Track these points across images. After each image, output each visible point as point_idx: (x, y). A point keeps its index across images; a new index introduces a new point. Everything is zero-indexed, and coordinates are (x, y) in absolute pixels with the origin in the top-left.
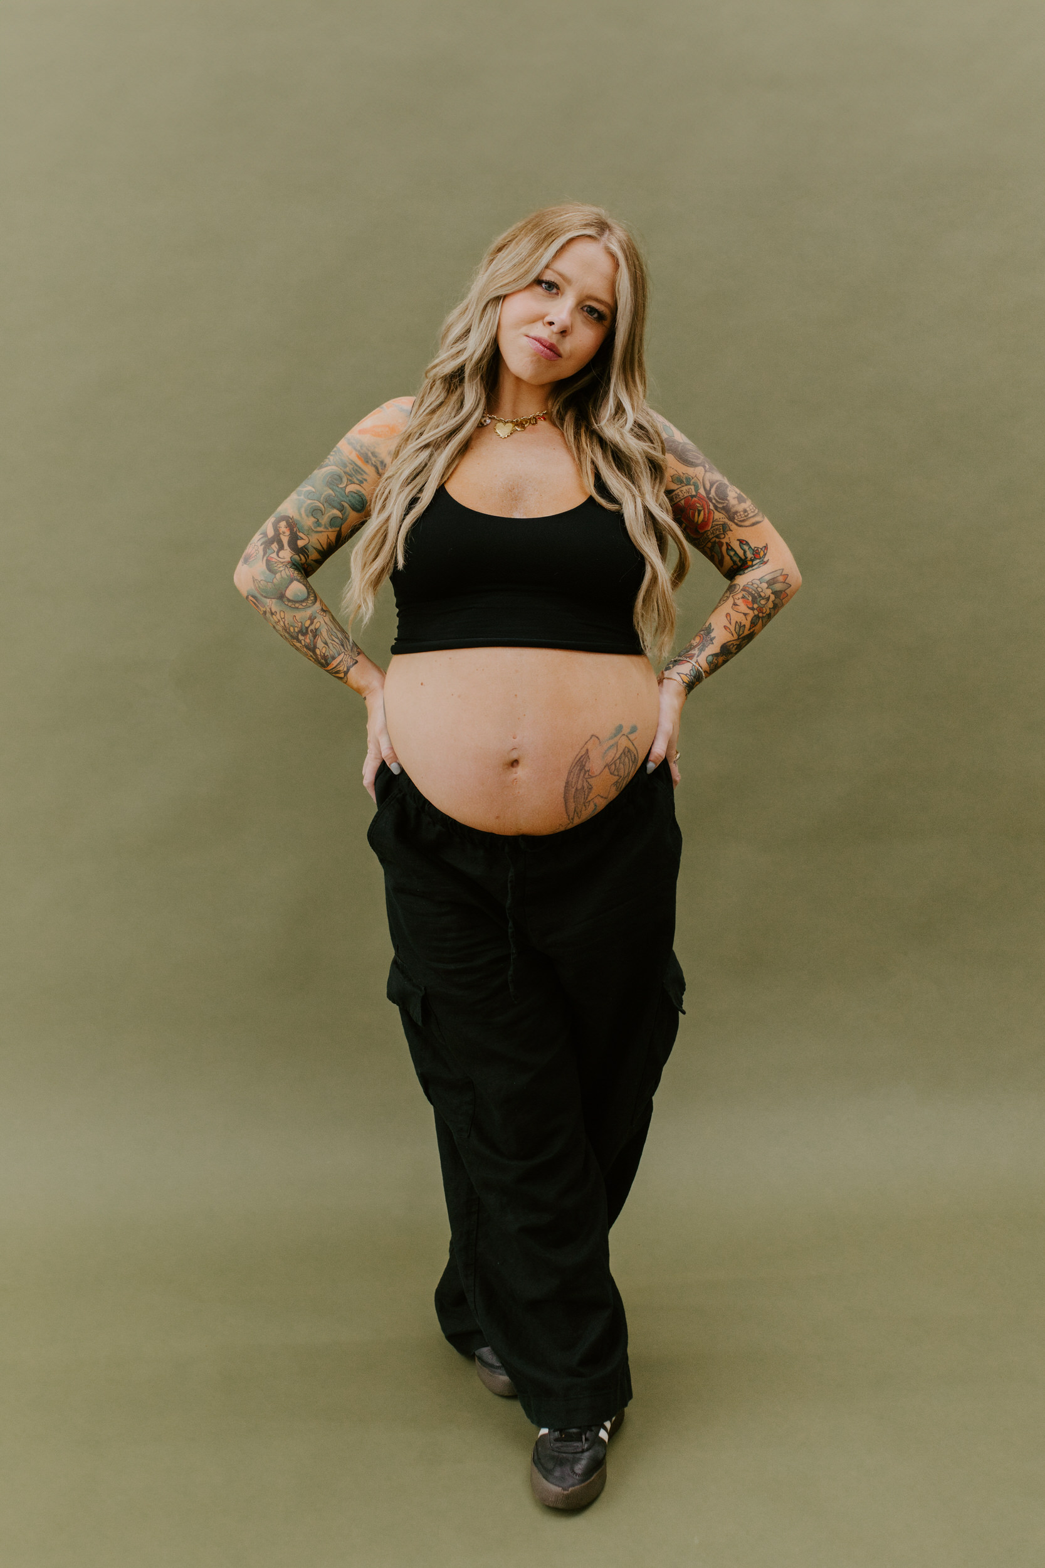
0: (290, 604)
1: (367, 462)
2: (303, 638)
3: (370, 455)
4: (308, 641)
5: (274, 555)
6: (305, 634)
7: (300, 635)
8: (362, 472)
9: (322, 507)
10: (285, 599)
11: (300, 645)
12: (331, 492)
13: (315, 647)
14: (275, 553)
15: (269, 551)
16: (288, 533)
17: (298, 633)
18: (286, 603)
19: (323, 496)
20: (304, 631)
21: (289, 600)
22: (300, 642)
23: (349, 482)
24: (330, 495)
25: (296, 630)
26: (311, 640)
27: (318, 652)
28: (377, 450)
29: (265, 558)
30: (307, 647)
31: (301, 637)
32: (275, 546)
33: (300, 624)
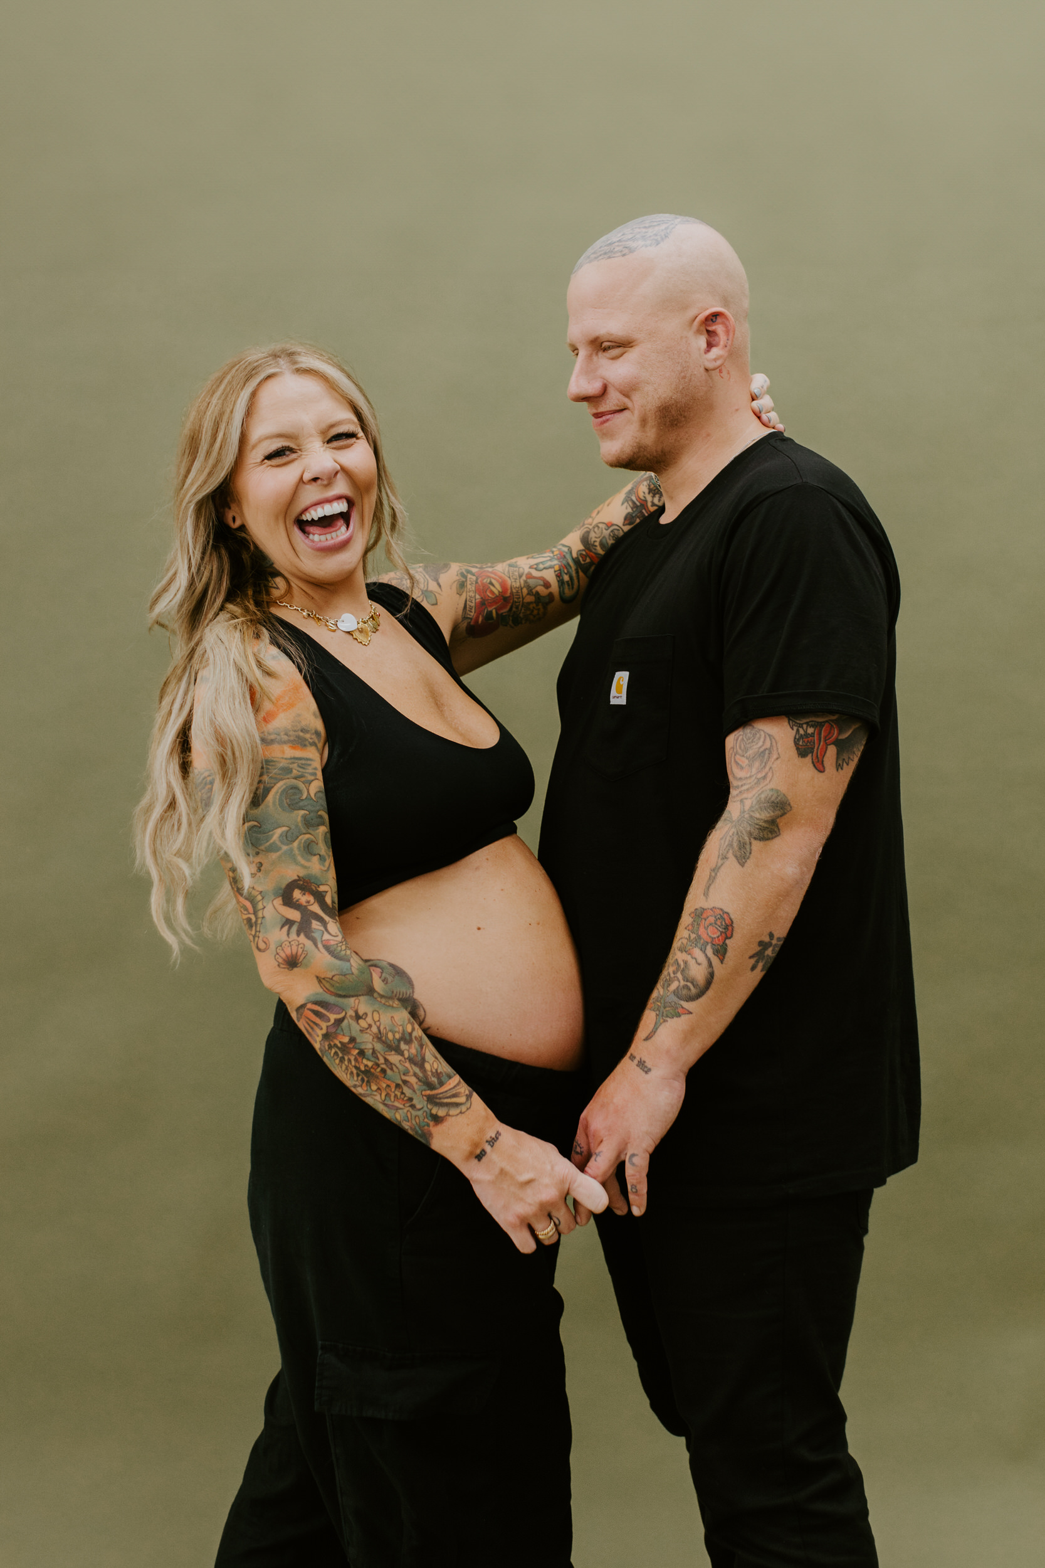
0: (383, 1001)
1: (305, 745)
2: (407, 1047)
3: (301, 734)
4: (413, 1051)
5: (326, 936)
6: (408, 1042)
7: (402, 1043)
8: (309, 762)
9: (312, 837)
10: (375, 995)
11: (400, 1057)
12: (302, 812)
13: (423, 1060)
14: (325, 933)
15: (316, 935)
16: (311, 899)
17: (399, 1041)
18: (379, 999)
19: (300, 824)
20: (408, 1038)
21: (382, 996)
22: (401, 1053)
23: (307, 785)
24: (304, 817)
25: (397, 1036)
26: (417, 1052)
27: (427, 1066)
28: (303, 723)
29: (320, 945)
30: (411, 1060)
31: (403, 1046)
32: (315, 924)
33: (401, 1028)
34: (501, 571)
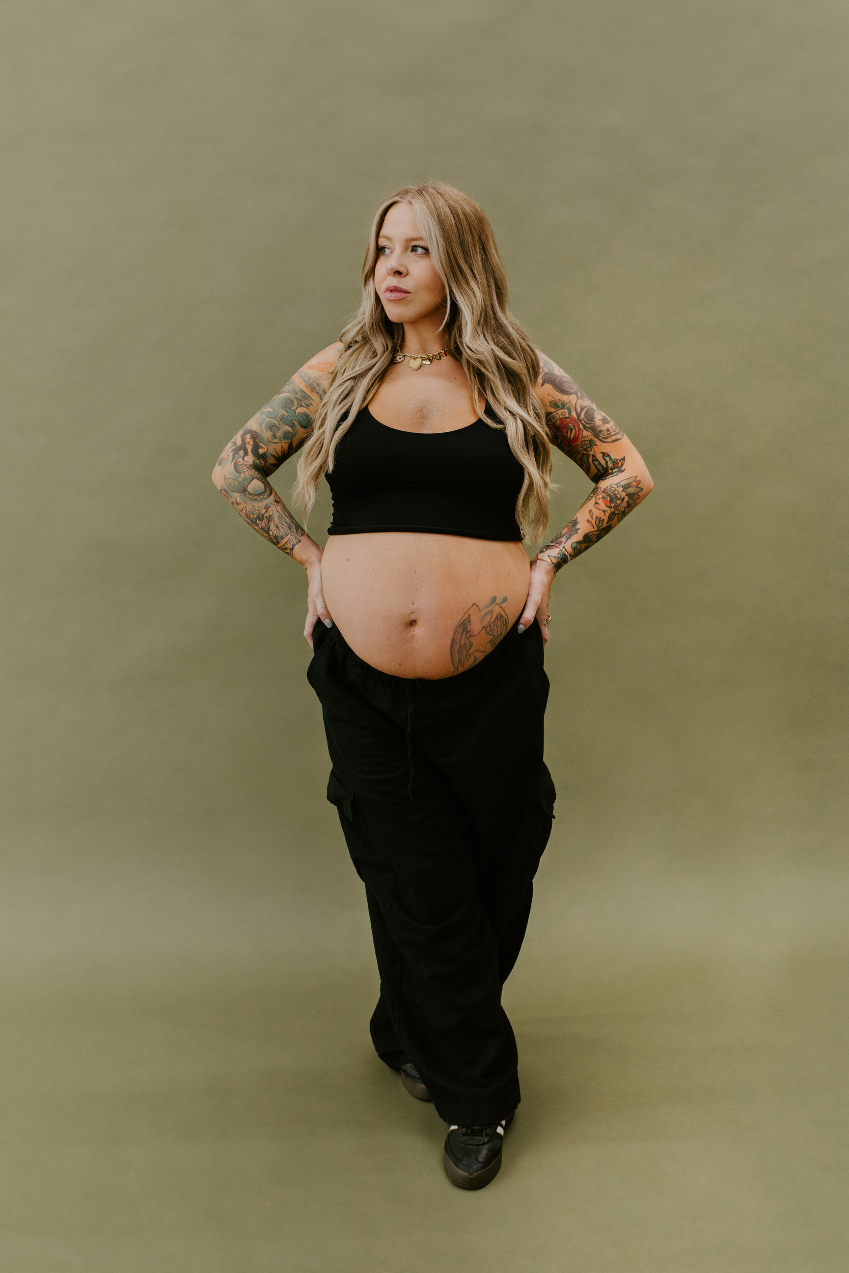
0: (250, 496)
1: (313, 391)
2: (260, 522)
3: (315, 385)
4: (263, 525)
5: (240, 460)
6: (261, 520)
8: (309, 399)
9: (278, 424)
10: (247, 493)
11: (258, 527)
12: (285, 413)
13: (269, 529)
14: (241, 458)
15: (237, 456)
16: (252, 443)
17: (256, 519)
18: (248, 496)
19: (279, 416)
20: (261, 517)
21: (250, 494)
22: (257, 525)
23: (299, 406)
24: (284, 415)
25: (255, 516)
26: (266, 524)
27: (271, 533)
28: (320, 382)
29: (234, 462)
30: (263, 529)
31: (258, 522)
32: (241, 453)
33: (258, 511)
34: (584, 435)
